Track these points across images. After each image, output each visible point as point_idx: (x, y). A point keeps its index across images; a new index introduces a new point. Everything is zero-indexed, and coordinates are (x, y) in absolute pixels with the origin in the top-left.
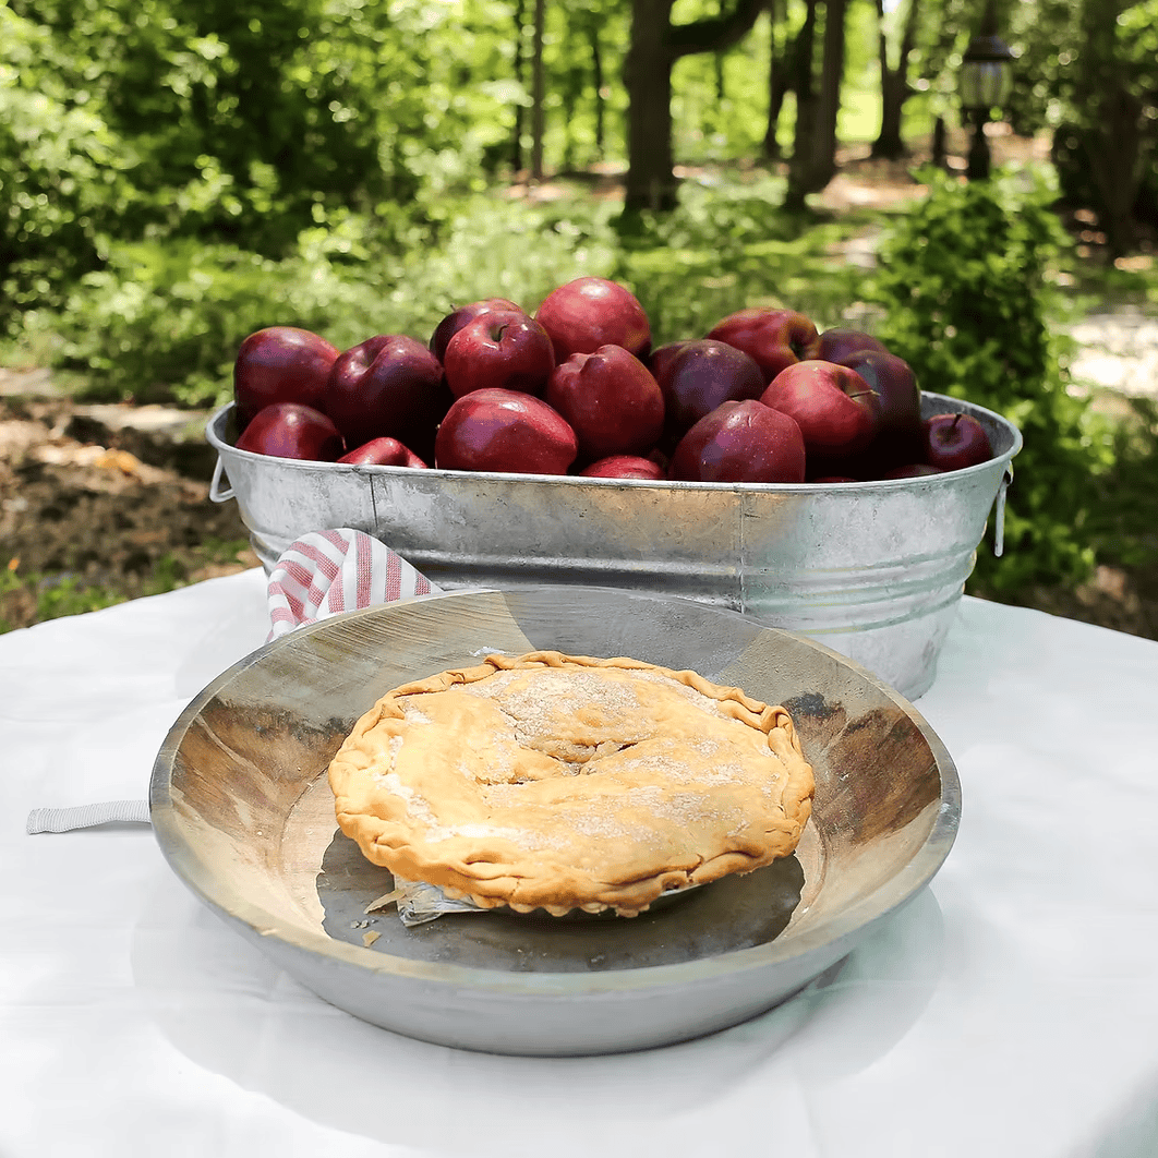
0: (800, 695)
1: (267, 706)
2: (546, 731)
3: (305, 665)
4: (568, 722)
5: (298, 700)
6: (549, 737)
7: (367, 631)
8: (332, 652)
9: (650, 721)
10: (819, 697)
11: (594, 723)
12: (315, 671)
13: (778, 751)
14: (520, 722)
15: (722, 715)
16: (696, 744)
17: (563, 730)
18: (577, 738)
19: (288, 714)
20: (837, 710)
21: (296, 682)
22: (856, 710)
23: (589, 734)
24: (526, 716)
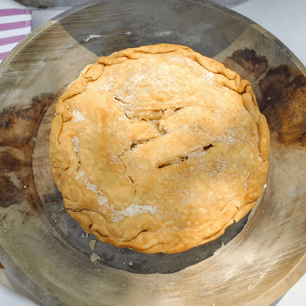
0: (243, 49)
1: (4, 110)
2: (139, 108)
3: (13, 78)
4: (148, 101)
5: (16, 98)
6: (141, 110)
7: (35, 46)
8: (23, 65)
9: (186, 95)
10: (253, 52)
11: (161, 100)
12: (19, 79)
13: (249, 110)
14: (126, 104)
15: (218, 85)
16: (212, 112)
17: (147, 106)
18: (154, 109)
19: (14, 108)
20: (263, 60)
21: (12, 89)
22: (273, 63)
23: (159, 106)
24: (128, 101)
